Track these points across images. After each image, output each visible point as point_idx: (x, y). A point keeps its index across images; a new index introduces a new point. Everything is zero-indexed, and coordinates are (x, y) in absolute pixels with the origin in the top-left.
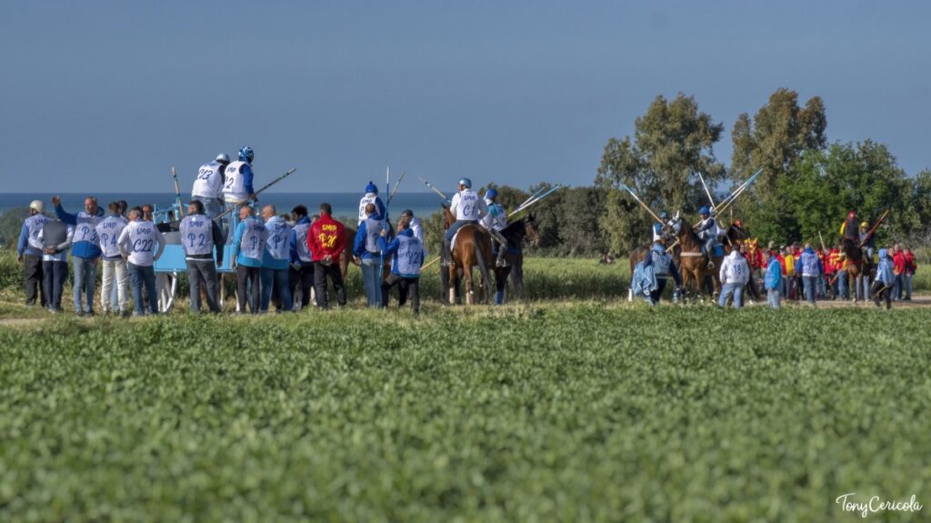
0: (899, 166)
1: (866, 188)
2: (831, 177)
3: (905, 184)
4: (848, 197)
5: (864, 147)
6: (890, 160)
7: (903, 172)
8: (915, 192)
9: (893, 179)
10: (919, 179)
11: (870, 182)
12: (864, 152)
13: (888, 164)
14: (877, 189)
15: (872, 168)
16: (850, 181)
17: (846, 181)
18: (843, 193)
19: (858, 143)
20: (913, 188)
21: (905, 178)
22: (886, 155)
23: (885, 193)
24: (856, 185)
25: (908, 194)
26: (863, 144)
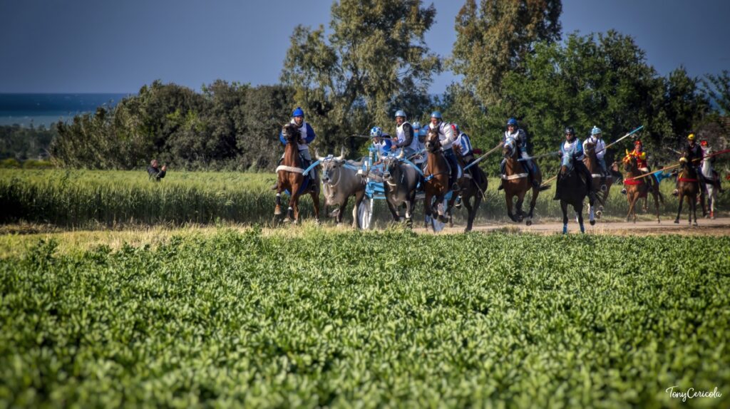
0: (648, 62)
1: (610, 88)
2: (568, 74)
3: (656, 84)
4: (588, 99)
5: (608, 39)
6: (638, 55)
7: (652, 70)
8: (667, 94)
9: (641, 78)
10: (672, 79)
11: (614, 81)
12: (607, 46)
13: (635, 60)
14: (623, 90)
15: (616, 64)
16: (590, 81)
17: (585, 80)
18: (581, 95)
19: (600, 35)
20: (665, 89)
21: (655, 77)
22: (633, 48)
23: (631, 95)
24: (597, 84)
25: (659, 95)
26: (606, 35)
